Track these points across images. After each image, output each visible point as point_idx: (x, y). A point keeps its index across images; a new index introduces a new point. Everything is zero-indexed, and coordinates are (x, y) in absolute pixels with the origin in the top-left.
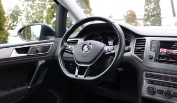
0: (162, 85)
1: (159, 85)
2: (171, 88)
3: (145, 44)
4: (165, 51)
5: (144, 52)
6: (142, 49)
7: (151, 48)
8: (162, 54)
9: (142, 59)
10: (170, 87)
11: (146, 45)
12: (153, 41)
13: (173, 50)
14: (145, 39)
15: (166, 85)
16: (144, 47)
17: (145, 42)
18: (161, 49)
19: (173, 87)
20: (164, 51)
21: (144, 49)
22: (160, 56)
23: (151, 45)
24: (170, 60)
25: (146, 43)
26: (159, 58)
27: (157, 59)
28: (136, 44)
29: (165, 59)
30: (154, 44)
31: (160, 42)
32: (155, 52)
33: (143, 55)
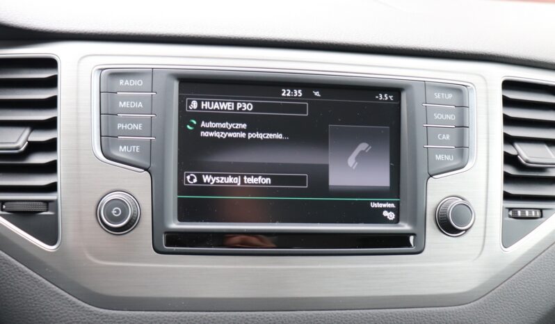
3: (52, 103)
5: (51, 168)
6: (34, 147)
7: (108, 138)
9: (51, 239)
11: (62, 113)
12: (116, 74)
14: (51, 63)
16: (51, 124)
17: (52, 83)
21: (51, 146)
23: (108, 115)
25: (63, 92)
27: (175, 225)
31: (176, 84)
32: (146, 170)
33: (47, 202)
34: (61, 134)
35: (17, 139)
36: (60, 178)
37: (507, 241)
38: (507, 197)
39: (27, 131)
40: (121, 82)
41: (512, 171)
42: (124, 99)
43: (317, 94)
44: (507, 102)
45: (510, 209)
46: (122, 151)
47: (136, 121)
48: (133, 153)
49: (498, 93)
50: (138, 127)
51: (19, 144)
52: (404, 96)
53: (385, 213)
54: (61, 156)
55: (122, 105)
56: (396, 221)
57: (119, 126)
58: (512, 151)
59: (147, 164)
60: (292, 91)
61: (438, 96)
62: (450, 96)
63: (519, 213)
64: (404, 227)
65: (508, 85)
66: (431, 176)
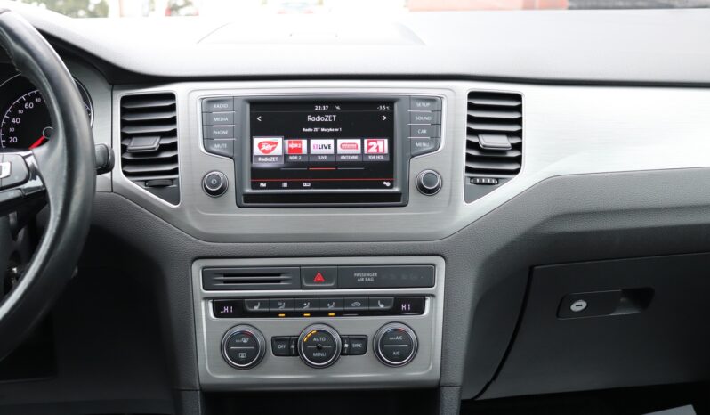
0: (288, 314)
1: (275, 315)
2: (330, 320)
3: (173, 121)
4: (278, 150)
5: (174, 160)
6: (163, 148)
7: (208, 139)
8: (265, 164)
9: (176, 201)
10: (325, 314)
11: (180, 126)
12: (212, 101)
13: (314, 142)
14: (171, 96)
15: (306, 307)
16: (173, 134)
17: (173, 108)
18: (257, 141)
19: (338, 314)
20: (271, 149)
21: (174, 147)
22: (258, 175)
23: (207, 126)
24: (307, 188)
25: (180, 114)
26: (255, 185)
27: (249, 191)
28: (124, 124)
29: (285, 189)
30: (221, 116)
31: (248, 106)
32: (231, 158)
33: (172, 180)
34: (180, 139)
35: (153, 143)
36: (180, 165)
37: (469, 199)
38: (468, 170)
39: (158, 139)
40: (215, 106)
41: (474, 153)
42: (217, 116)
43: (338, 108)
44: (471, 107)
45: (471, 178)
46: (216, 148)
47: (224, 129)
48: (223, 148)
49: (465, 101)
50: (226, 133)
51: (155, 146)
52: (396, 105)
53: (385, 183)
54: (180, 152)
55: (216, 119)
56: (391, 187)
57: (214, 132)
58: (474, 139)
59: (231, 154)
60: (322, 106)
61: (419, 105)
62: (428, 104)
63: (478, 180)
64: (396, 189)
65: (472, 95)
66: (413, 156)
